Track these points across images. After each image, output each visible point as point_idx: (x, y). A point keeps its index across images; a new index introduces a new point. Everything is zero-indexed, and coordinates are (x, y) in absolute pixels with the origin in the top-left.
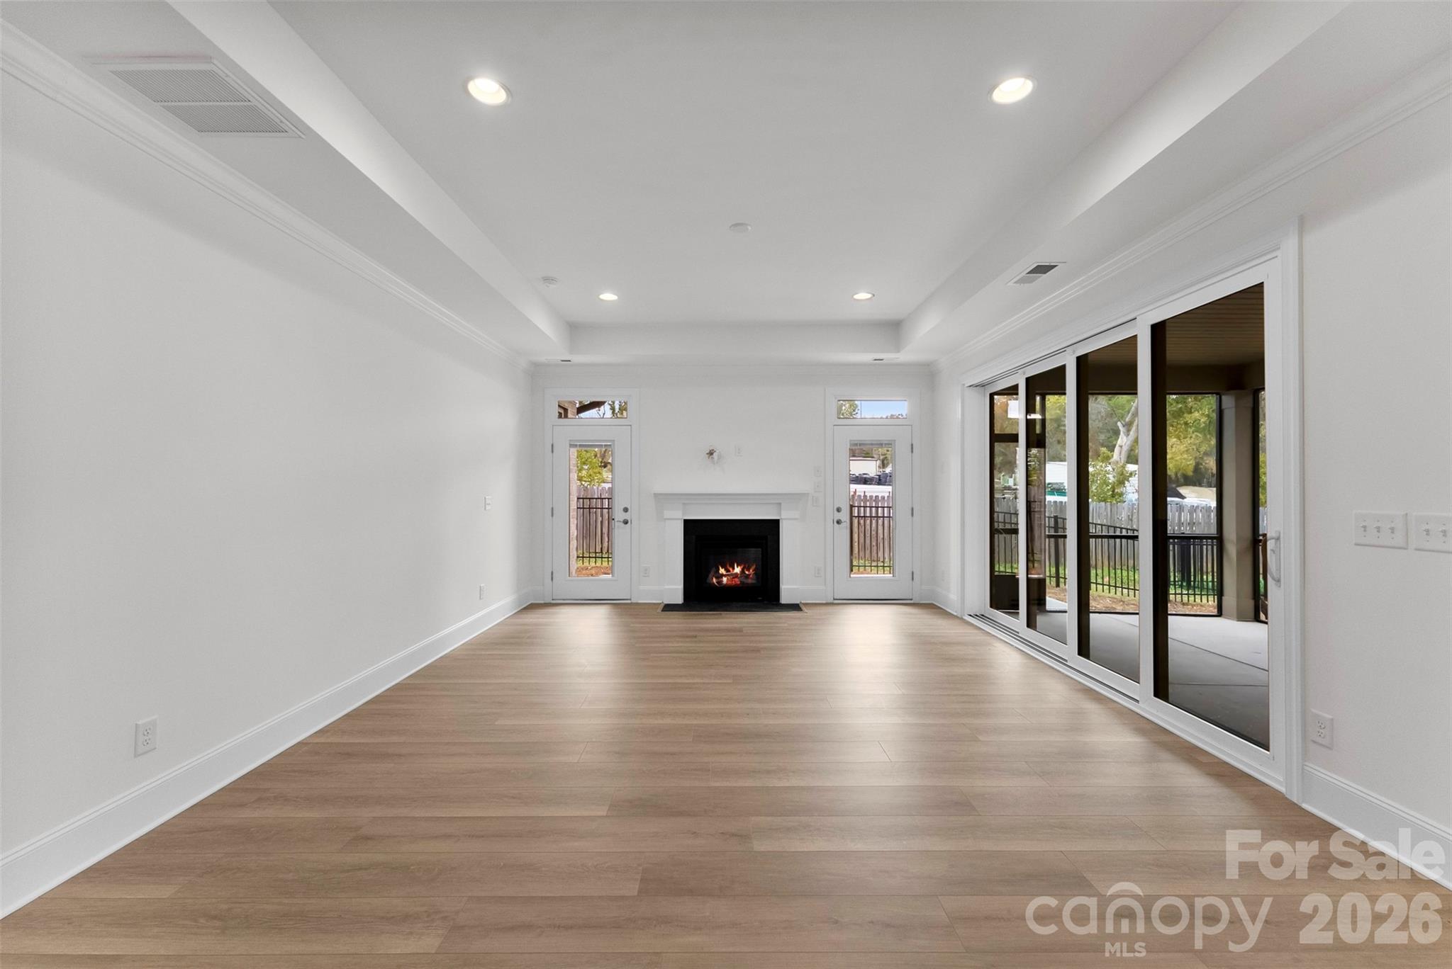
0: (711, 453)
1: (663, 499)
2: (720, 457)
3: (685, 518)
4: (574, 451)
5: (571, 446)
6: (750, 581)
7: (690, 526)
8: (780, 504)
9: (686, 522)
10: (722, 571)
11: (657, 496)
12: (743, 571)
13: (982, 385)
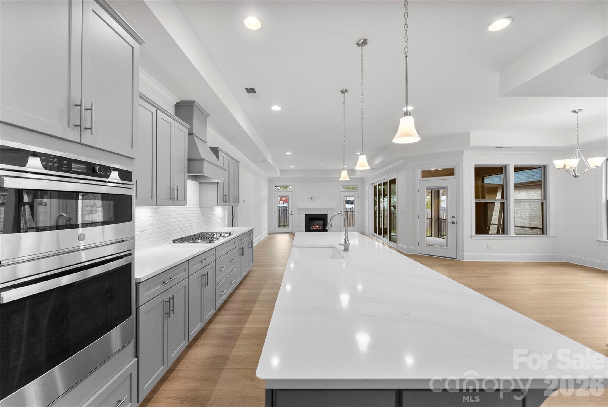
0: (312, 198)
1: (300, 209)
2: (314, 199)
3: (306, 213)
4: (279, 198)
5: (279, 197)
6: (320, 228)
7: (307, 215)
8: (328, 210)
9: (306, 214)
10: (314, 227)
11: (299, 208)
12: (319, 227)
13: (373, 184)
